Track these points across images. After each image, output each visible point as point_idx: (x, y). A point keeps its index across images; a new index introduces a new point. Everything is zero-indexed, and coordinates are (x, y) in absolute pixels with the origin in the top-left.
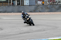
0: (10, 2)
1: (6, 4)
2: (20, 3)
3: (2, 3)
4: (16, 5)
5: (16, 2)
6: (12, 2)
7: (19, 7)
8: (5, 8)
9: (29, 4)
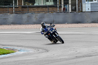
0: (60, 7)
1: (54, 9)
2: (76, 8)
3: (47, 9)
4: (70, 11)
5: (70, 6)
6: (63, 6)
7: (75, 14)
8: (52, 16)
9: (90, 9)
